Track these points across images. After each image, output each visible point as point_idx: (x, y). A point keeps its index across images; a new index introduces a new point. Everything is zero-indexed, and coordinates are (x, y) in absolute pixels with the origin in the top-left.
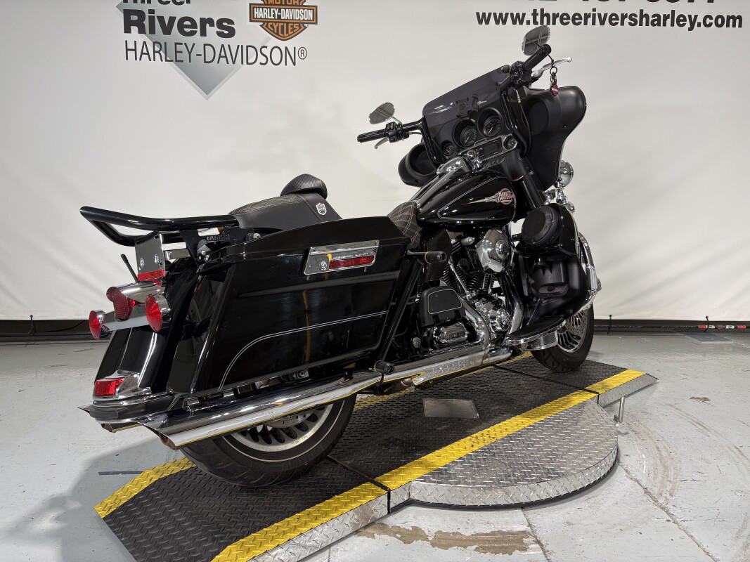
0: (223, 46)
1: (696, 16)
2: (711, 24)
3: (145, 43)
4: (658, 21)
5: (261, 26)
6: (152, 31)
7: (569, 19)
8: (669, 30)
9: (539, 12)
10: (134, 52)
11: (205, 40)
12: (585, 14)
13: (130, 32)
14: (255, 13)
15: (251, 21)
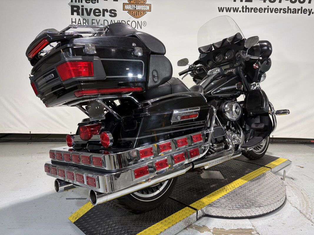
0: (111, 21)
1: (312, 10)
3: (79, 19)
4: (295, 11)
5: (128, 12)
6: (83, 14)
7: (258, 10)
8: (300, 15)
10: (75, 23)
11: (104, 18)
12: (264, 8)
13: (74, 15)
14: (125, 7)
15: (123, 10)
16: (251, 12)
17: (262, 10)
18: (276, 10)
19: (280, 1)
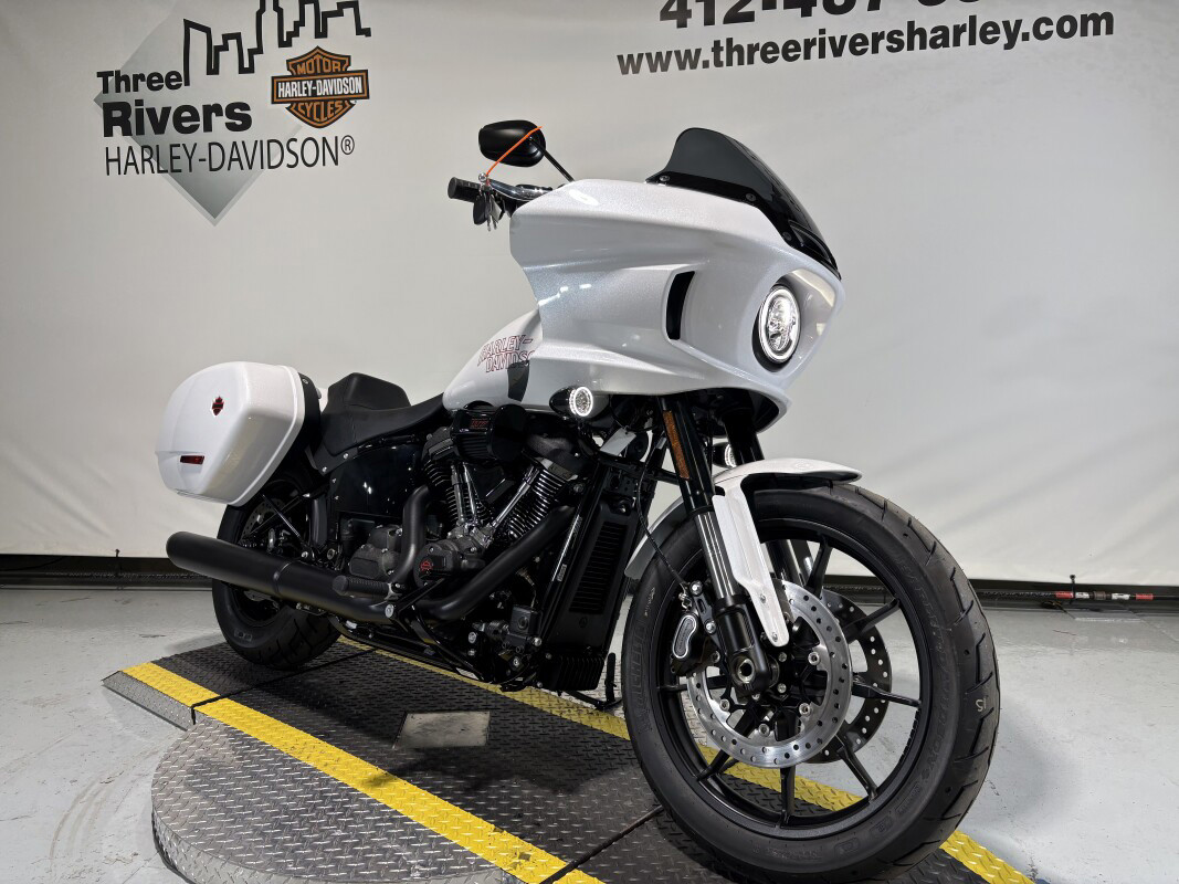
0: (235, 143)
1: (1018, 23)
2: (1049, 34)
3: (130, 148)
4: (942, 37)
5: (288, 109)
6: (140, 131)
7: (778, 52)
8: (965, 53)
9: (723, 44)
10: (116, 163)
11: (210, 137)
12: (807, 41)
13: (111, 135)
14: (280, 90)
15: (273, 102)
16: (751, 61)
17: (797, 48)
18: (859, 44)
19: (874, 4)
